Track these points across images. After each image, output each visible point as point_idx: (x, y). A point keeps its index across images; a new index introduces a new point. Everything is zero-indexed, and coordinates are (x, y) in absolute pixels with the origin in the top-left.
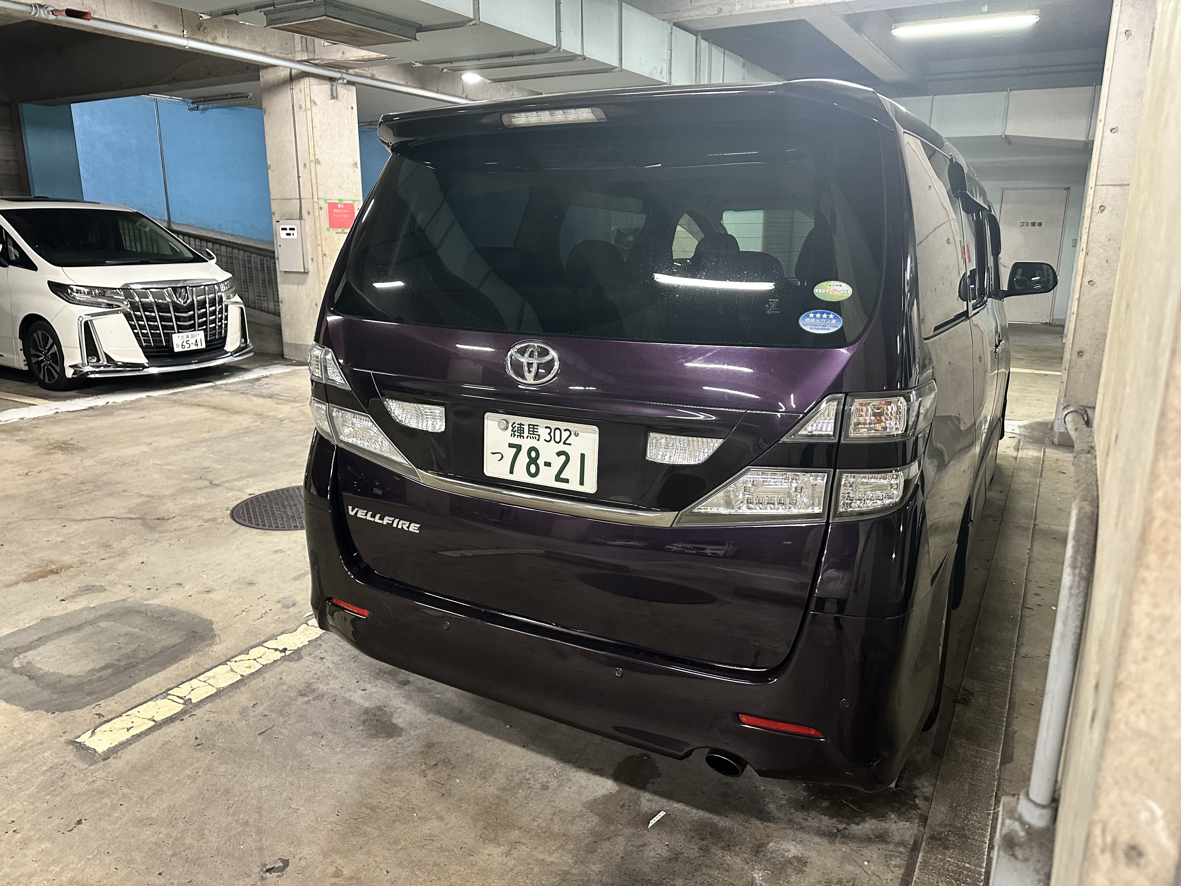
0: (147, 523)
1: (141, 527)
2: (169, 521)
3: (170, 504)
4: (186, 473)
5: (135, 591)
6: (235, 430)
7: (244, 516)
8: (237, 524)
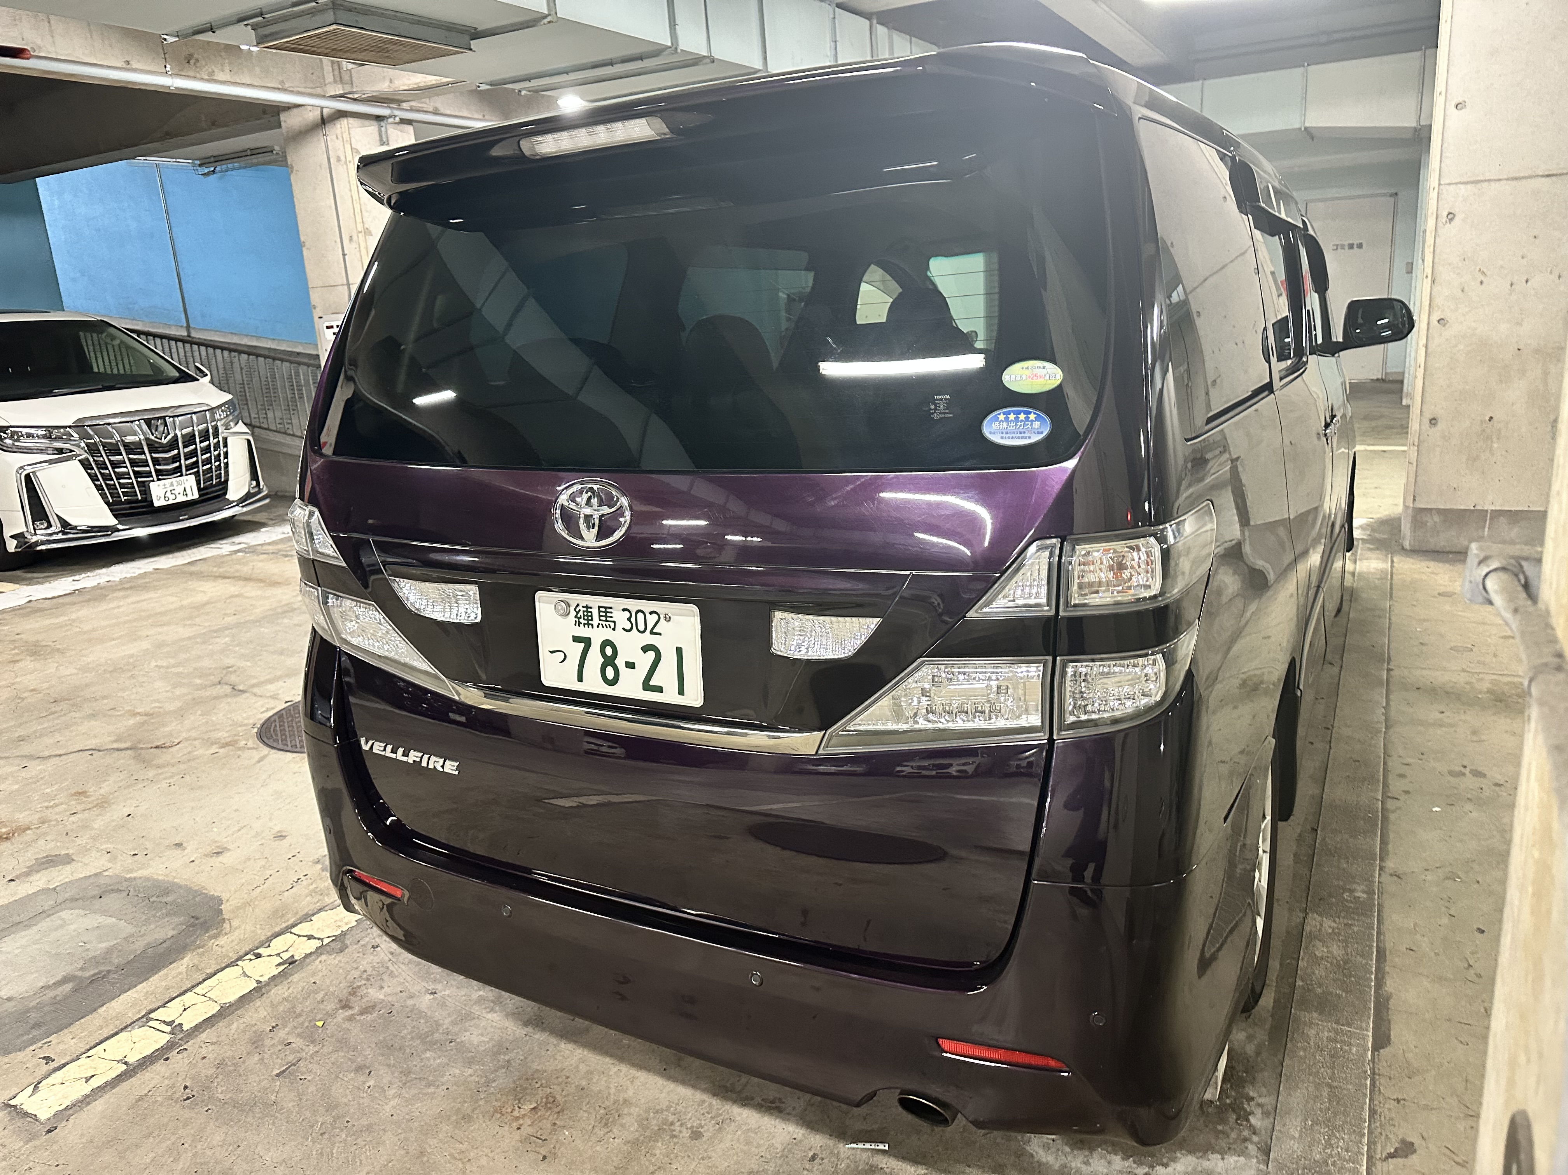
0: (140, 755)
1: (132, 761)
2: (171, 749)
3: (174, 724)
4: (200, 677)
5: (114, 859)
6: (270, 610)
7: (276, 735)
8: (265, 747)
